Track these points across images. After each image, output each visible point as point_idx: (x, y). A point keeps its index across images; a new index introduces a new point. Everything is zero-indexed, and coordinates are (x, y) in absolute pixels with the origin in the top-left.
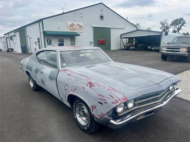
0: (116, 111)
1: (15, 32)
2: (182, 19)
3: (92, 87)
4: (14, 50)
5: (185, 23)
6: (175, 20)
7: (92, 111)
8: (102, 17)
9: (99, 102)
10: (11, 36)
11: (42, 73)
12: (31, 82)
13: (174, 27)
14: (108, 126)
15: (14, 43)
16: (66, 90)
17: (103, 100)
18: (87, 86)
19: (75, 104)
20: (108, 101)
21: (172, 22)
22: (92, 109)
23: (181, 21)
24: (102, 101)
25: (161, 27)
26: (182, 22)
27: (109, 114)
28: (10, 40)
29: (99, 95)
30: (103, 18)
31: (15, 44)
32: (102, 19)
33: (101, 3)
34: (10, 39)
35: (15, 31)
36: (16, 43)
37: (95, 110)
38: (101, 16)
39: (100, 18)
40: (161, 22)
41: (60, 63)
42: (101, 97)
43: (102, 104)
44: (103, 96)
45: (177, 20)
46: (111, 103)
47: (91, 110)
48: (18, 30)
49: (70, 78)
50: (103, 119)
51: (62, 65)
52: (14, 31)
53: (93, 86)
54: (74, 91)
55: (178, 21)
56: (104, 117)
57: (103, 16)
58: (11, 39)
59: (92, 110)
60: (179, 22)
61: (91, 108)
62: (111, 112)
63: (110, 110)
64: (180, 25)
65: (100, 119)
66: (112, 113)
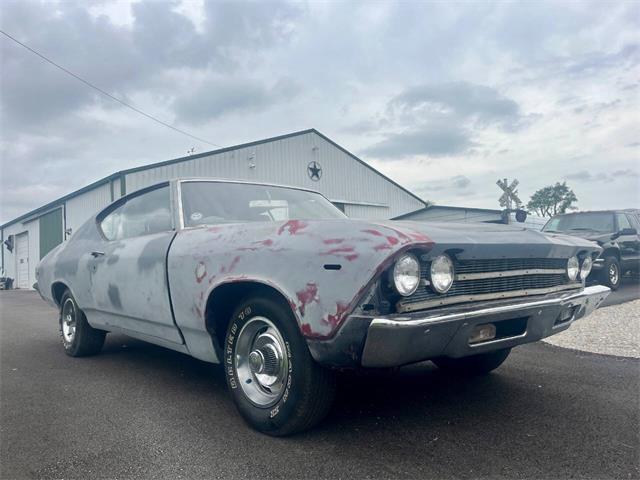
0: (389, 286)
1: (24, 223)
2: (561, 189)
3: (299, 231)
4: (14, 285)
5: (575, 200)
6: (540, 192)
7: (302, 314)
8: (315, 172)
9: (327, 267)
10: (10, 237)
11: (114, 260)
12: (69, 324)
13: (540, 212)
14: (363, 363)
15: (16, 258)
16: (199, 280)
17: (340, 253)
18: (280, 233)
19: (234, 329)
20: (361, 249)
21: (533, 198)
22: (298, 304)
23: (561, 194)
24: (338, 256)
25: (503, 197)
26: (564, 197)
27: (366, 302)
28: (6, 251)
29: (327, 242)
30: (319, 174)
31: (22, 261)
32: (315, 178)
33: (313, 130)
34: (5, 246)
35: (26, 219)
36: (25, 261)
37: (314, 302)
38: (312, 166)
39: (311, 173)
40: (499, 182)
41: (181, 213)
42: (335, 246)
43: (338, 267)
44: (339, 241)
45: (548, 190)
46: (373, 251)
47: (298, 313)
48: (36, 216)
49: (218, 234)
50: (344, 330)
51: (189, 219)
52: (23, 221)
53: (303, 226)
54: (232, 267)
55: (552, 192)
56: (348, 319)
57: (318, 167)
58: (10, 248)
59: (302, 309)
60: (553, 195)
61: (295, 301)
62: (373, 290)
63: (369, 276)
64: (559, 205)
65: (332, 336)
66: (377, 291)
